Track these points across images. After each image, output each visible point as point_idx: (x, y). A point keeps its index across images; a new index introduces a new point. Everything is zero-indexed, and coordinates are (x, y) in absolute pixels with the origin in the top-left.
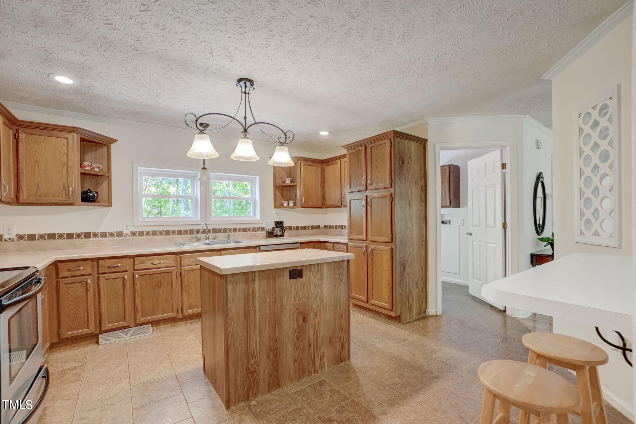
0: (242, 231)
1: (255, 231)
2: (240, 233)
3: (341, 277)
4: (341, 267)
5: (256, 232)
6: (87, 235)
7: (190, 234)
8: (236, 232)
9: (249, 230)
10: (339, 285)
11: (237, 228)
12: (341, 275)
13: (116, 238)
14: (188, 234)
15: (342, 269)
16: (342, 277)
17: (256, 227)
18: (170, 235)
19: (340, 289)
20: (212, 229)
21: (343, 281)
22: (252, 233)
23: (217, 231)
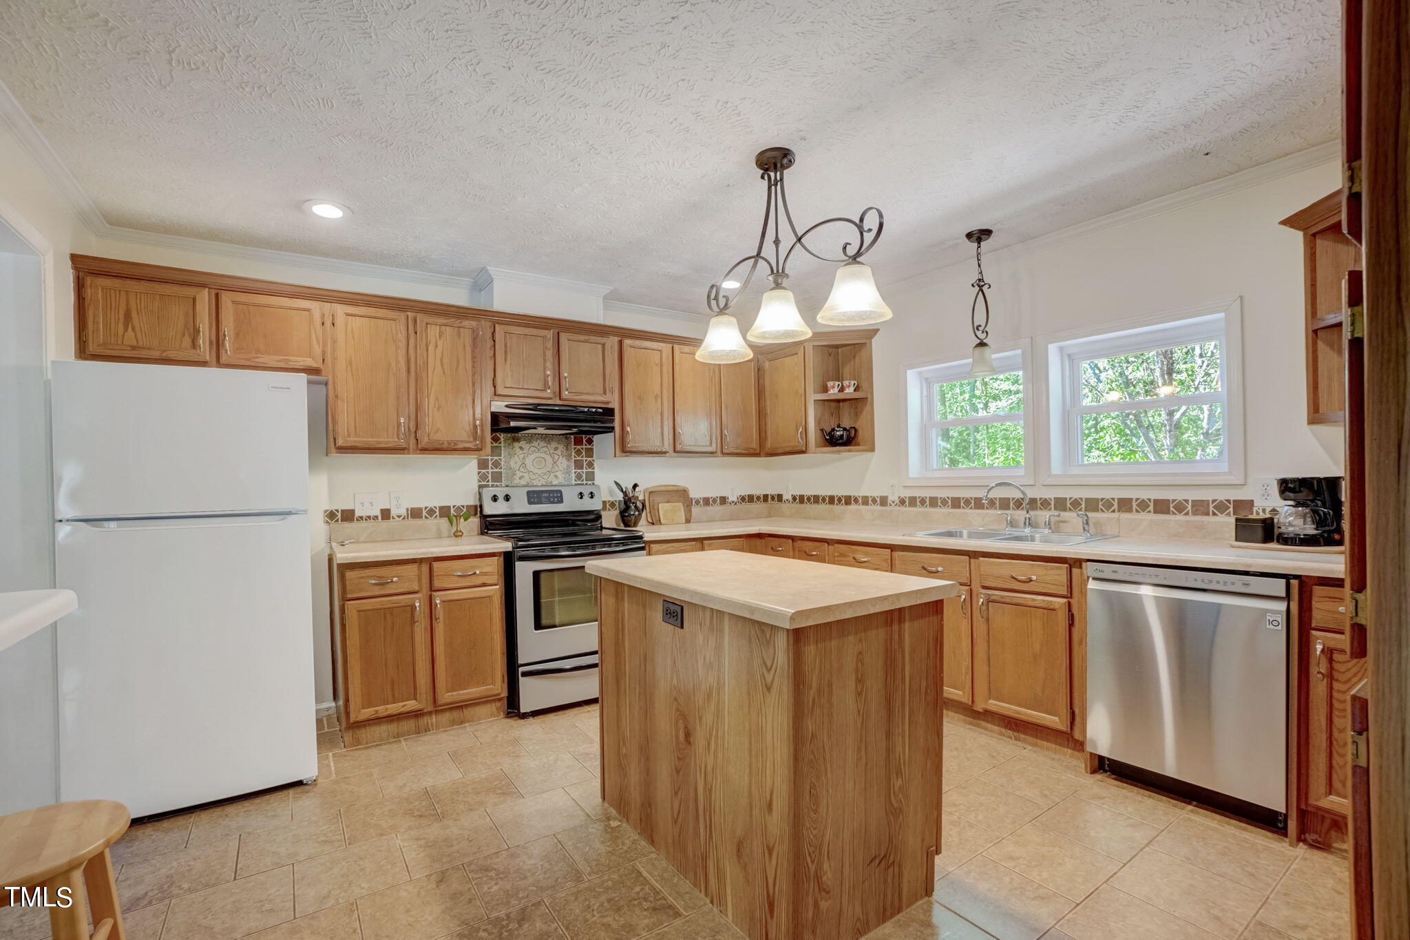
0: (1151, 508)
1: (1208, 514)
2: (1143, 516)
3: (769, 678)
4: (768, 642)
5: (1211, 519)
6: (848, 500)
7: (1001, 508)
8: (1130, 510)
9: (1180, 507)
10: (762, 701)
11: (1131, 500)
12: (769, 670)
13: (879, 508)
14: (996, 508)
15: (771, 650)
16: (771, 677)
17: (1210, 499)
18: (960, 508)
19: (763, 712)
20: (1055, 498)
21: (774, 691)
22: (1191, 518)
23: (1068, 505)
